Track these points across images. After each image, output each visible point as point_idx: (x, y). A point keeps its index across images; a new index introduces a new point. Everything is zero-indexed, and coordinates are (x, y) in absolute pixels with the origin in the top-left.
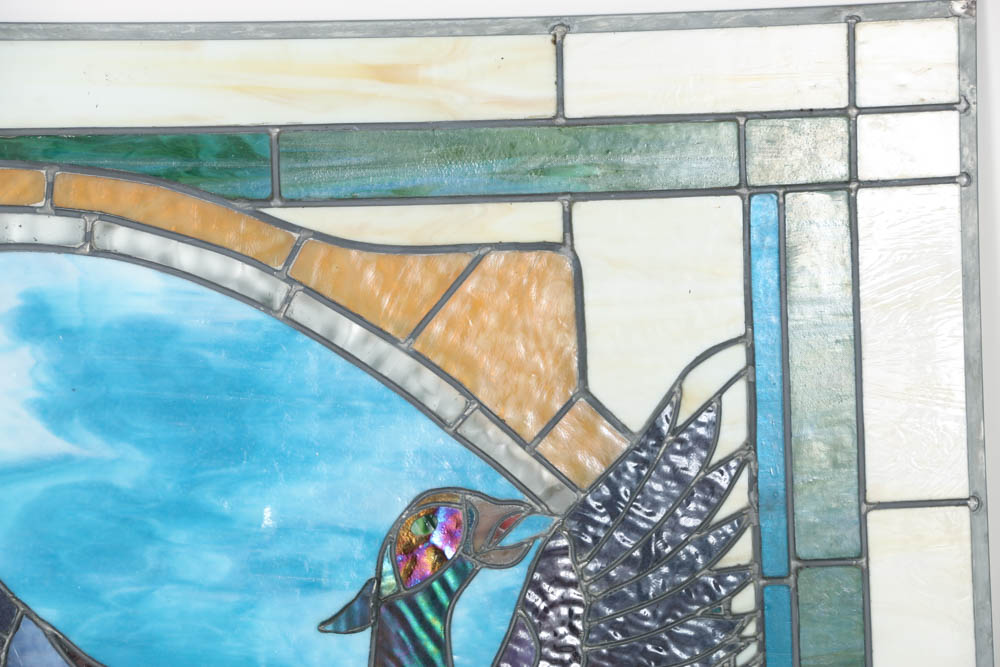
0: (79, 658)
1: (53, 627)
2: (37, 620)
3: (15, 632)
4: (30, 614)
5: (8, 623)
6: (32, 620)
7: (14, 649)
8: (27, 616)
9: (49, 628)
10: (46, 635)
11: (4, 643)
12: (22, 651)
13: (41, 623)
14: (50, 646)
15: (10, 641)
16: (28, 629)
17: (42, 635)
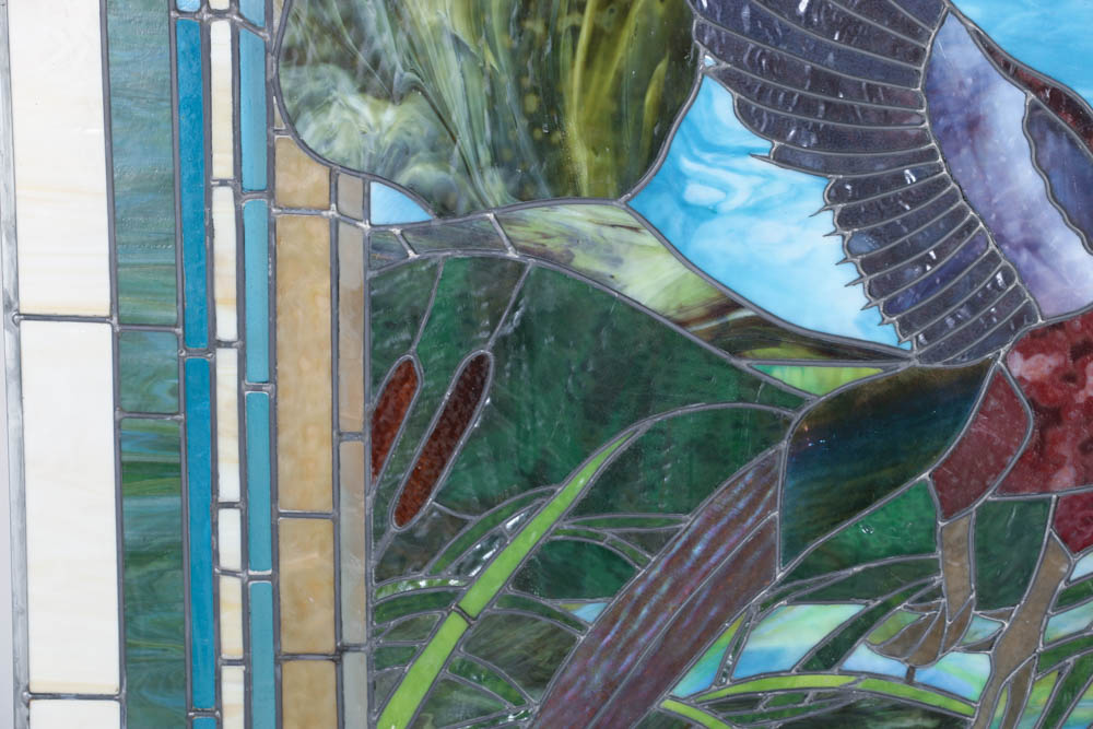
0: (998, 54)
1: (975, 24)
2: (961, 17)
3: (940, 27)
4: (955, 11)
5: (934, 18)
6: (956, 15)
7: (939, 42)
8: (952, 12)
9: (971, 25)
10: (968, 32)
11: (930, 36)
12: (946, 45)
13: (964, 20)
14: (971, 41)
15: (936, 35)
16: (952, 24)
17: (965, 30)
